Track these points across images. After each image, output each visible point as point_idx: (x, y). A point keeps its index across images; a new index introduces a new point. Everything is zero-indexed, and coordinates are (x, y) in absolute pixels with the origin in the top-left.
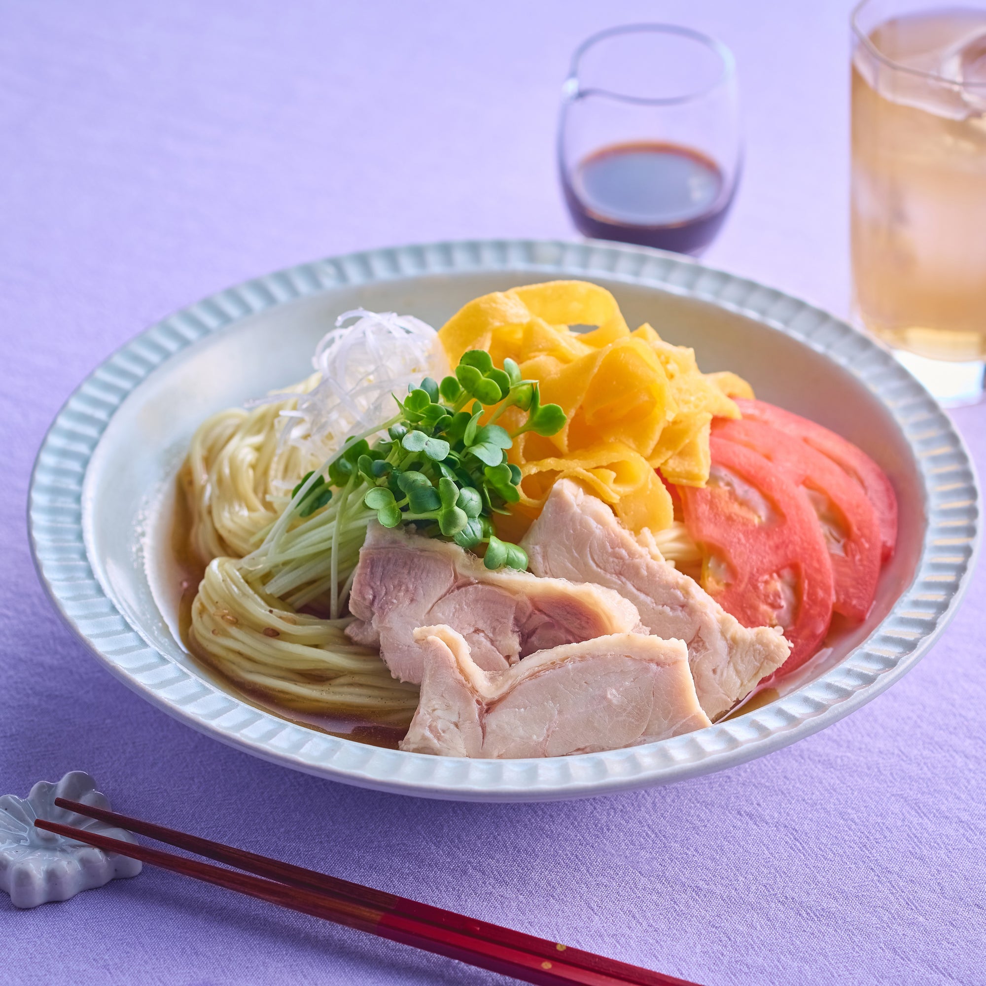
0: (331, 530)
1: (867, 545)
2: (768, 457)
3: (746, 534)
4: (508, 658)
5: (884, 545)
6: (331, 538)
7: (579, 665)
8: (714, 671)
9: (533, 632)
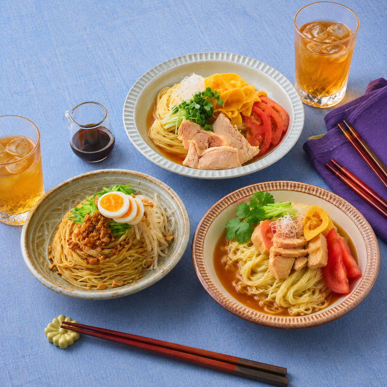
0: (177, 118)
1: (280, 131)
2: (263, 111)
3: (256, 126)
4: (206, 147)
5: (283, 130)
6: (177, 119)
7: (217, 151)
8: (244, 154)
9: (211, 143)
